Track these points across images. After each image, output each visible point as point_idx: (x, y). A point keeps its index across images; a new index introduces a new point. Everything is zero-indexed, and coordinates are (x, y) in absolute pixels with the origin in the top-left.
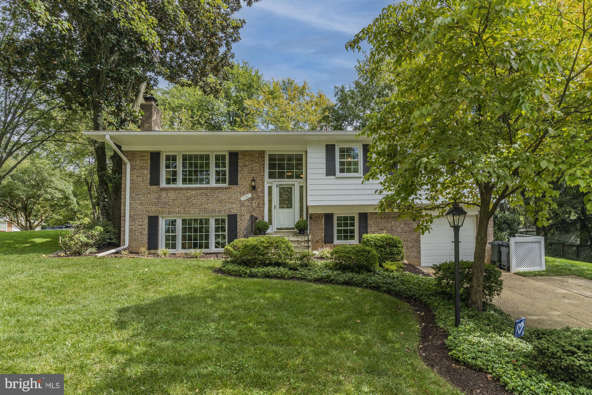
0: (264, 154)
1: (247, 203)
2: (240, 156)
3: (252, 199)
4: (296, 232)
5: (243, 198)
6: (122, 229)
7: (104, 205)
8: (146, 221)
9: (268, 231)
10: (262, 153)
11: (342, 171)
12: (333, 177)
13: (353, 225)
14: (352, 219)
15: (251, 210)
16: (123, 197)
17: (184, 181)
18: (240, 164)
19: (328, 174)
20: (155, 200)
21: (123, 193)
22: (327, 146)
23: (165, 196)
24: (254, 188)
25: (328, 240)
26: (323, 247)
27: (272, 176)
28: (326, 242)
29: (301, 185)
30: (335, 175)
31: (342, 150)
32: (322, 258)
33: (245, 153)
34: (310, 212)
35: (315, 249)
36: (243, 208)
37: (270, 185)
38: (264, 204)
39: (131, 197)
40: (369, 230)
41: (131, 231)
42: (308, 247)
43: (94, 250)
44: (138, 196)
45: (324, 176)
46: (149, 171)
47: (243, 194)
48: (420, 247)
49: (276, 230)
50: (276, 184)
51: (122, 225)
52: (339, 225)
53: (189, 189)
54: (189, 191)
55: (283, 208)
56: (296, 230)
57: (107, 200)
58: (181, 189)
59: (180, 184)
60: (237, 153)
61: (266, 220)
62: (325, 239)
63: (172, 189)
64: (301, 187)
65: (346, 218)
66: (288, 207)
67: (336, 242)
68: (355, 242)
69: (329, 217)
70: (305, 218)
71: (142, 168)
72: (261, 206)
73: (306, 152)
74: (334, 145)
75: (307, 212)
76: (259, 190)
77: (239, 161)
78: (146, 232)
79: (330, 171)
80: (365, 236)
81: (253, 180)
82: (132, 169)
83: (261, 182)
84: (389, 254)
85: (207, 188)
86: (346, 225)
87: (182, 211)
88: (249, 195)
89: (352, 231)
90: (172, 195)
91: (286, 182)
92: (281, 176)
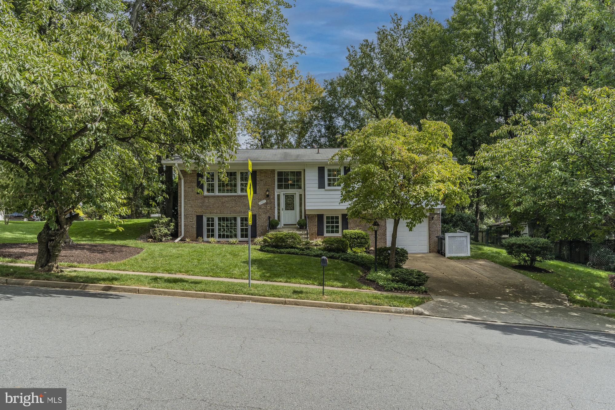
0: (274, 172)
1: (263, 207)
2: (258, 174)
3: (266, 203)
4: (297, 227)
5: (260, 203)
6: (179, 224)
7: (163, 207)
8: (195, 219)
9: (279, 227)
10: (273, 171)
11: (329, 185)
12: (323, 190)
13: (337, 222)
14: (337, 218)
15: (266, 211)
16: (179, 202)
17: (219, 191)
18: (258, 179)
19: (319, 188)
20: (201, 204)
21: (179, 199)
22: (319, 167)
23: (207, 201)
24: (268, 196)
25: (320, 233)
26: (316, 238)
27: (280, 187)
28: (318, 235)
29: (301, 193)
30: (324, 188)
31: (329, 170)
32: (316, 245)
33: (261, 171)
34: (307, 213)
35: (311, 239)
36: (260, 210)
37: (279, 194)
38: (275, 207)
39: (184, 202)
40: (349, 226)
41: (185, 225)
42: (308, 238)
43: (169, 238)
44: (189, 202)
45: (317, 189)
46: (196, 184)
47: (261, 200)
48: (386, 239)
49: (283, 226)
50: (283, 192)
51: (179, 222)
52: (328, 222)
53: (223, 196)
54: (223, 198)
55: (288, 210)
56: (297, 226)
57: (165, 203)
58: (218, 196)
59: (217, 193)
60: (256, 171)
61: (276, 218)
62: (318, 232)
63: (212, 196)
64: (301, 195)
65: (332, 218)
66: (291, 210)
67: (326, 235)
68: (339, 235)
69: (320, 217)
70: (303, 218)
71: (191, 182)
72: (273, 209)
73: (304, 170)
74: (324, 167)
75: (305, 213)
76: (271, 197)
77: (257, 177)
78: (195, 226)
79: (321, 186)
80: (344, 231)
81: (268, 191)
82: (185, 183)
83: (273, 192)
84: (359, 243)
85: (235, 196)
86: (332, 222)
87: (219, 212)
88: (265, 201)
89: (337, 227)
90: (212, 201)
91: (290, 191)
92: (287, 187)
